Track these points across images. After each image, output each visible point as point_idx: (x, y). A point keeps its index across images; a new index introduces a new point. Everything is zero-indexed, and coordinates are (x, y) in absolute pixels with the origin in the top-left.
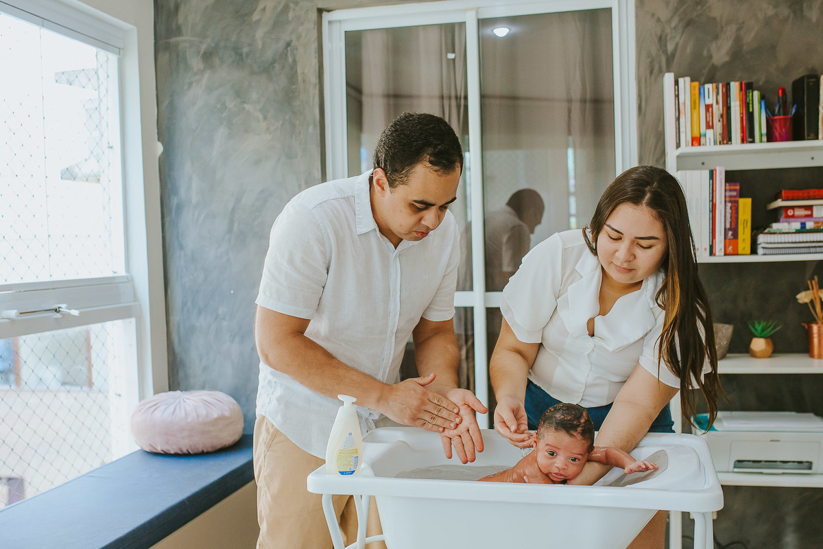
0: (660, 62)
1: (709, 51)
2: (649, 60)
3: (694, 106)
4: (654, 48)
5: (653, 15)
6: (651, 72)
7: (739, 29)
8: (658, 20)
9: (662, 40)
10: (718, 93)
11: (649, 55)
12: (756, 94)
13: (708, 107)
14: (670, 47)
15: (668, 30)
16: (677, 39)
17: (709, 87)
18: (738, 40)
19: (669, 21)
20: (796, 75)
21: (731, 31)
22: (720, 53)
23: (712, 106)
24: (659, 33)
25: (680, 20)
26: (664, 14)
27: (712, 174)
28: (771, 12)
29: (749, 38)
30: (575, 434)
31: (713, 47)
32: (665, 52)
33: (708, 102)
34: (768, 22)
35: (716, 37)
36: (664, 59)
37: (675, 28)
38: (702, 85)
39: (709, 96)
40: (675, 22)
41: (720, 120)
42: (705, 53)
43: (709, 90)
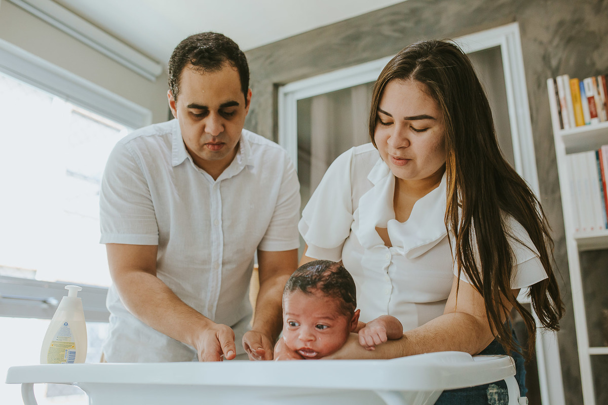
1: (592, 60)
2: (536, 77)
3: (575, 99)
5: (535, 40)
8: (541, 43)
9: (546, 58)
10: (598, 85)
11: (535, 74)
13: (590, 100)
14: (554, 63)
15: (550, 49)
16: (559, 55)
17: (588, 82)
19: (551, 42)
23: (593, 97)
24: (543, 53)
25: (562, 39)
26: (545, 37)
27: (598, 154)
30: (313, 291)
31: (595, 55)
32: (550, 67)
33: (589, 94)
37: (557, 46)
38: (581, 80)
39: (589, 90)
40: (556, 42)
41: (603, 109)
42: (588, 62)
43: (588, 84)
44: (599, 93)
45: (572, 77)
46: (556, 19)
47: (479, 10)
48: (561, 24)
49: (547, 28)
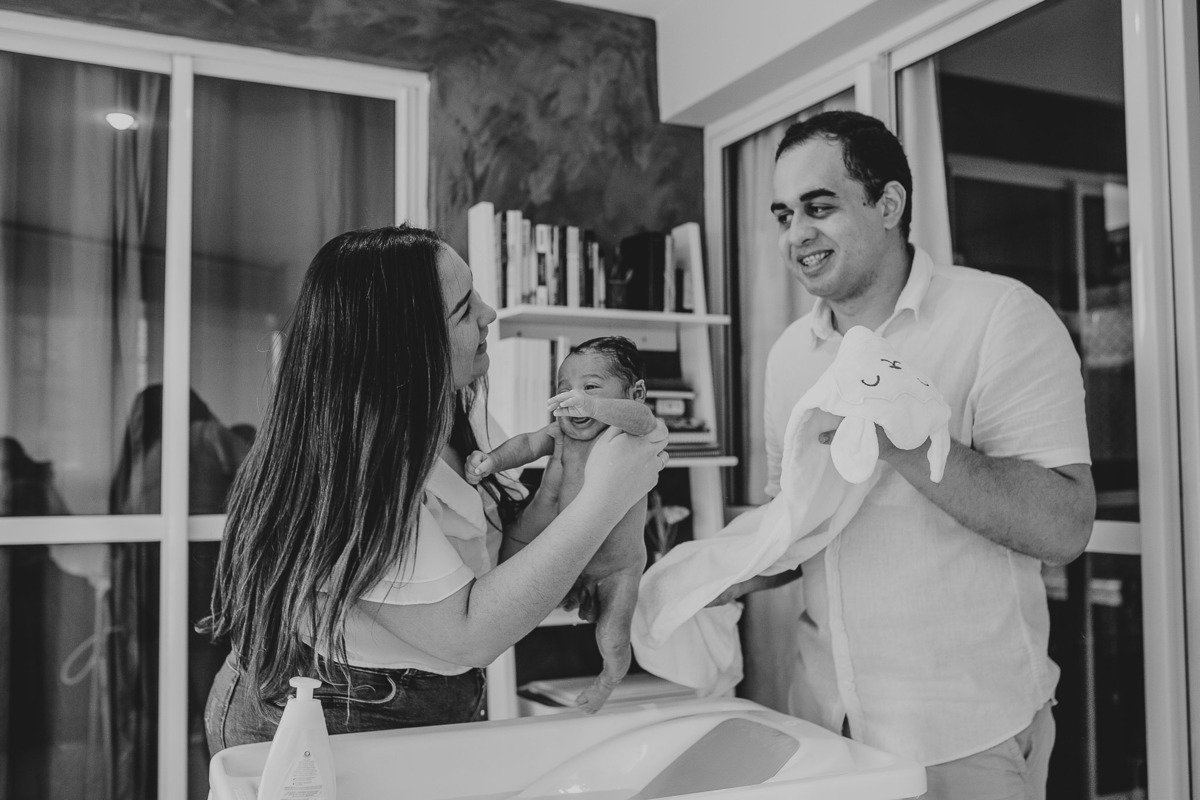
0: (465, 188)
1: (527, 183)
2: (451, 183)
3: (524, 254)
4: (458, 168)
5: (458, 121)
6: (454, 199)
7: (563, 161)
8: (464, 130)
9: (468, 158)
11: (451, 176)
12: (595, 247)
13: (541, 257)
14: (479, 169)
15: (476, 146)
16: (487, 160)
17: (542, 230)
18: (560, 176)
19: (478, 134)
20: (628, 231)
21: (552, 162)
22: (540, 189)
23: (544, 255)
24: (465, 148)
25: (493, 136)
26: (472, 123)
27: (553, 345)
28: (598, 148)
29: (573, 176)
31: (532, 179)
32: (472, 174)
33: (541, 249)
34: (594, 159)
35: (535, 167)
36: (470, 184)
37: (485, 145)
38: (533, 225)
39: (542, 242)
40: (485, 136)
41: (555, 276)
42: (522, 186)
43: (542, 233)
44: (552, 252)
45: (525, 217)
46: (488, 100)
47: (377, 29)
48: (495, 110)
49: (476, 109)
